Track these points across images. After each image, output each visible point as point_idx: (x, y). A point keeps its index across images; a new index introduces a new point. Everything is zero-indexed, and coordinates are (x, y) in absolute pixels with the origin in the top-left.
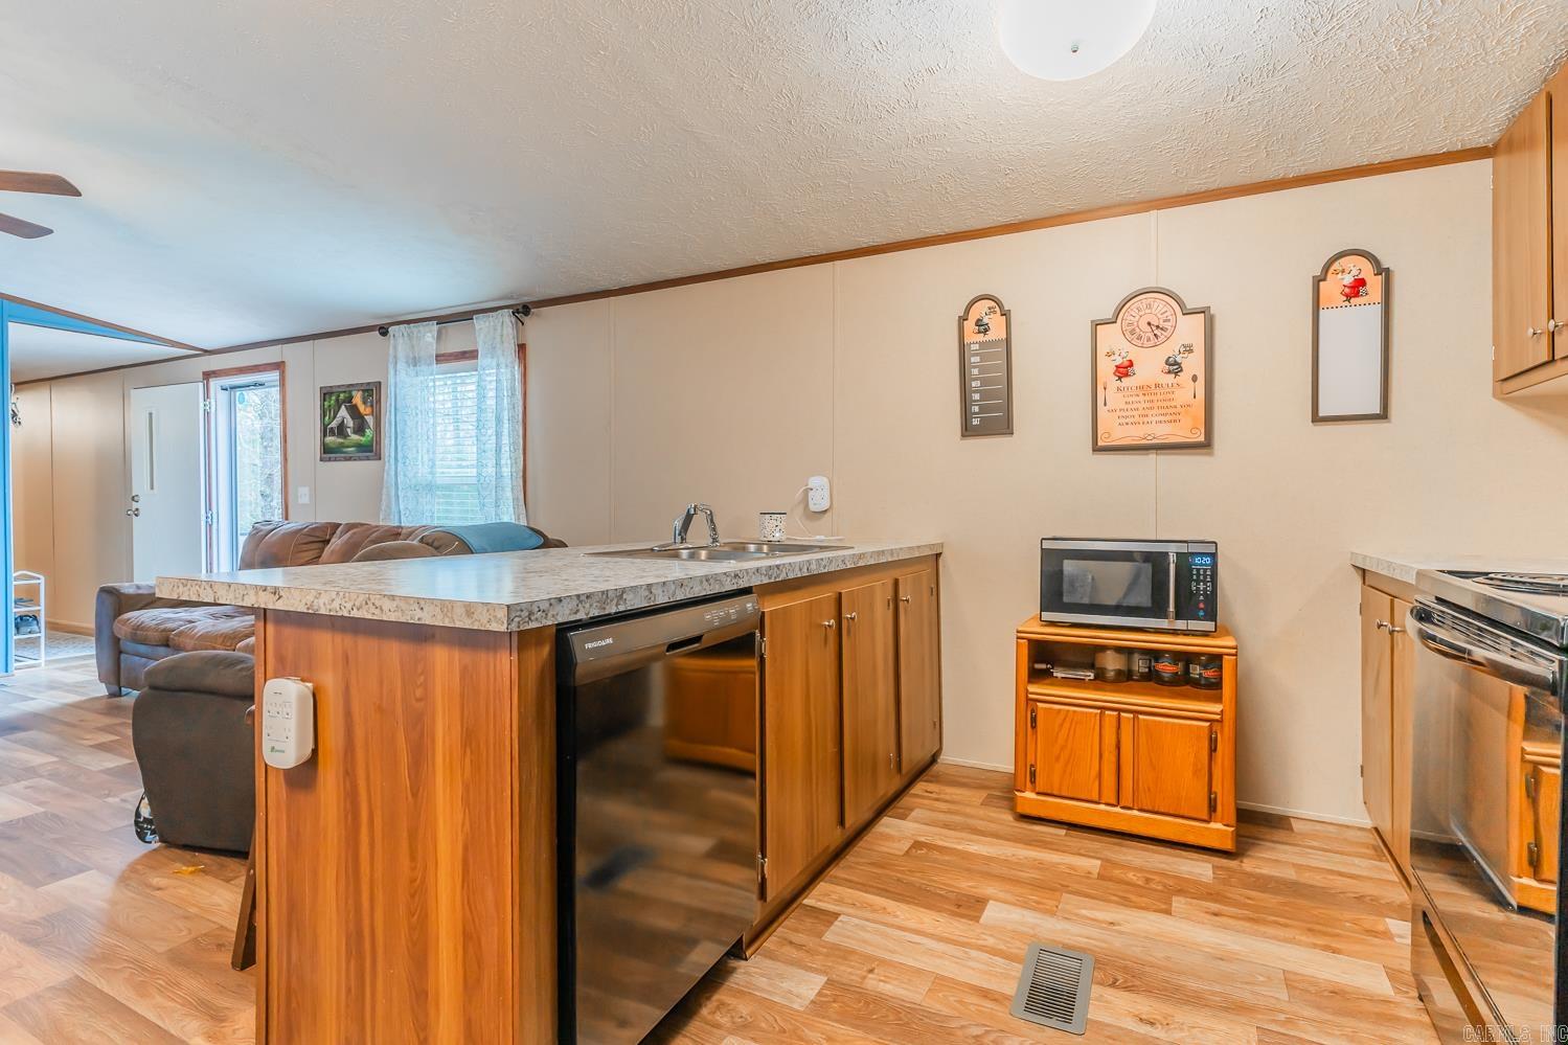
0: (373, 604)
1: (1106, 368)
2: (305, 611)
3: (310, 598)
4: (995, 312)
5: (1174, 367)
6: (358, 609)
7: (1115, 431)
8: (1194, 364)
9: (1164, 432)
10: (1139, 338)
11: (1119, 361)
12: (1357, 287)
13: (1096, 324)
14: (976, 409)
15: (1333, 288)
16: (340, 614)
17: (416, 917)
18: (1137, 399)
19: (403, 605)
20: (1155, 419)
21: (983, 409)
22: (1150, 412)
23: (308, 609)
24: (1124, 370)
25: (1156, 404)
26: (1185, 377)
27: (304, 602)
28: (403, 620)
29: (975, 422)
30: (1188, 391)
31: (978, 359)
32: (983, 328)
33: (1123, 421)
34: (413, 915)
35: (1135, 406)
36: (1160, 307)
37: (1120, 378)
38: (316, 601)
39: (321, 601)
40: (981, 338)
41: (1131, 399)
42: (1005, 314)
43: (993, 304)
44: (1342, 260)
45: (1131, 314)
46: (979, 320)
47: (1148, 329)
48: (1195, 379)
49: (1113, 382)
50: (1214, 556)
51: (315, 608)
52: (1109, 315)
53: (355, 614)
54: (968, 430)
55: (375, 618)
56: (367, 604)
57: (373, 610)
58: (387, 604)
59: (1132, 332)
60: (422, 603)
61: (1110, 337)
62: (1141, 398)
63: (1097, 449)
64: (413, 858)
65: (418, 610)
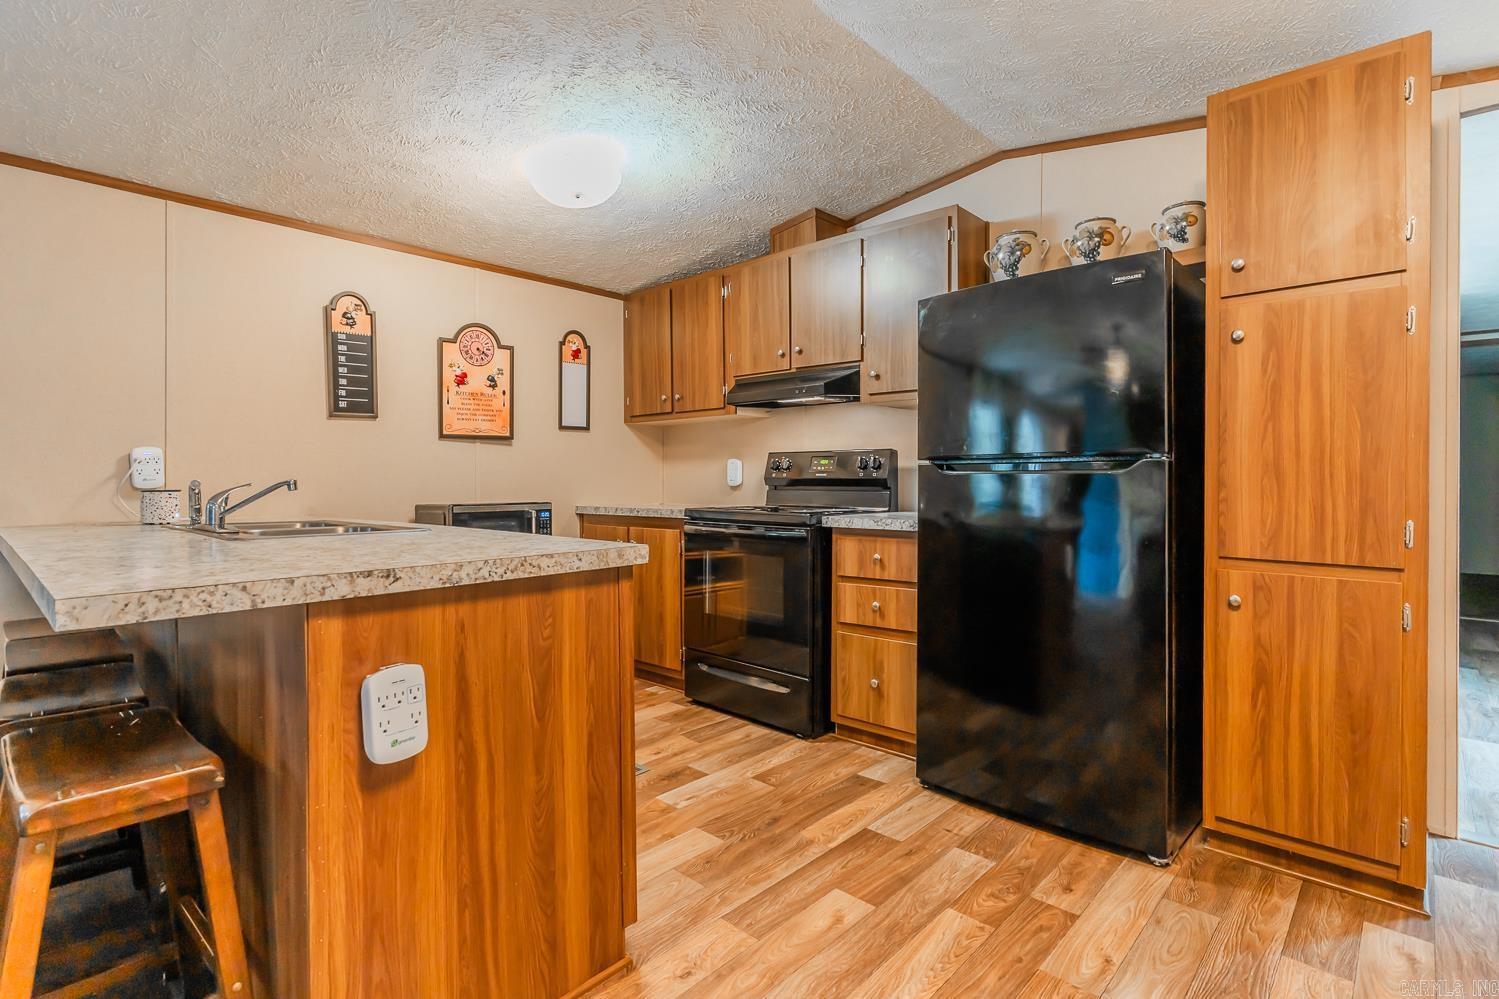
0: (530, 564)
1: (449, 376)
2: (440, 586)
3: (447, 573)
4: (361, 310)
5: (493, 383)
6: (512, 572)
7: (454, 426)
8: (503, 382)
9: (485, 427)
10: (471, 358)
11: (459, 372)
12: (576, 354)
13: (442, 341)
14: (343, 393)
15: (568, 350)
16: (489, 580)
17: (541, 821)
18: (468, 402)
19: (562, 560)
20: (480, 418)
21: (350, 394)
22: (478, 413)
23: (444, 583)
24: (461, 380)
25: (481, 407)
26: (498, 391)
27: (437, 578)
28: (562, 572)
29: (342, 404)
30: (500, 402)
31: (345, 348)
32: (350, 321)
33: (460, 417)
34: (538, 820)
35: (469, 407)
36: (485, 339)
37: (458, 385)
38: (455, 573)
39: (463, 574)
40: (347, 329)
41: (465, 402)
42: (371, 315)
43: (359, 302)
44: (573, 335)
45: (464, 339)
46: (345, 313)
47: (477, 352)
48: (504, 393)
49: (454, 387)
50: (550, 511)
51: (454, 581)
52: (452, 337)
53: (509, 576)
54: (335, 411)
55: (532, 575)
56: (522, 565)
57: (529, 569)
58: (545, 562)
59: (467, 352)
60: (580, 555)
61: (452, 352)
62: (472, 401)
63: (442, 436)
64: (538, 771)
65: (578, 562)
